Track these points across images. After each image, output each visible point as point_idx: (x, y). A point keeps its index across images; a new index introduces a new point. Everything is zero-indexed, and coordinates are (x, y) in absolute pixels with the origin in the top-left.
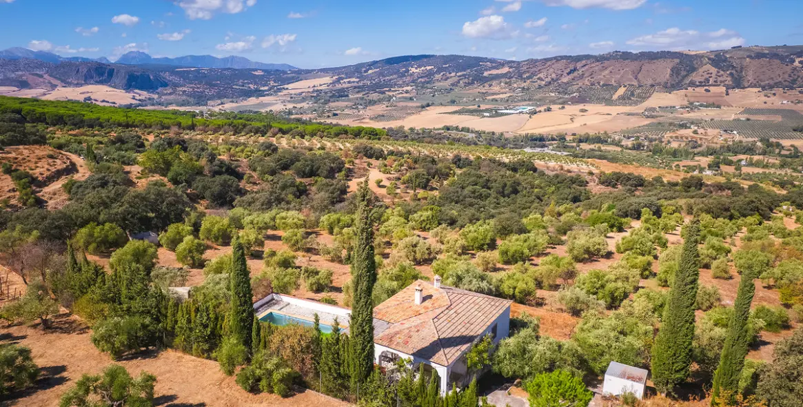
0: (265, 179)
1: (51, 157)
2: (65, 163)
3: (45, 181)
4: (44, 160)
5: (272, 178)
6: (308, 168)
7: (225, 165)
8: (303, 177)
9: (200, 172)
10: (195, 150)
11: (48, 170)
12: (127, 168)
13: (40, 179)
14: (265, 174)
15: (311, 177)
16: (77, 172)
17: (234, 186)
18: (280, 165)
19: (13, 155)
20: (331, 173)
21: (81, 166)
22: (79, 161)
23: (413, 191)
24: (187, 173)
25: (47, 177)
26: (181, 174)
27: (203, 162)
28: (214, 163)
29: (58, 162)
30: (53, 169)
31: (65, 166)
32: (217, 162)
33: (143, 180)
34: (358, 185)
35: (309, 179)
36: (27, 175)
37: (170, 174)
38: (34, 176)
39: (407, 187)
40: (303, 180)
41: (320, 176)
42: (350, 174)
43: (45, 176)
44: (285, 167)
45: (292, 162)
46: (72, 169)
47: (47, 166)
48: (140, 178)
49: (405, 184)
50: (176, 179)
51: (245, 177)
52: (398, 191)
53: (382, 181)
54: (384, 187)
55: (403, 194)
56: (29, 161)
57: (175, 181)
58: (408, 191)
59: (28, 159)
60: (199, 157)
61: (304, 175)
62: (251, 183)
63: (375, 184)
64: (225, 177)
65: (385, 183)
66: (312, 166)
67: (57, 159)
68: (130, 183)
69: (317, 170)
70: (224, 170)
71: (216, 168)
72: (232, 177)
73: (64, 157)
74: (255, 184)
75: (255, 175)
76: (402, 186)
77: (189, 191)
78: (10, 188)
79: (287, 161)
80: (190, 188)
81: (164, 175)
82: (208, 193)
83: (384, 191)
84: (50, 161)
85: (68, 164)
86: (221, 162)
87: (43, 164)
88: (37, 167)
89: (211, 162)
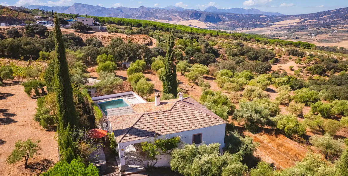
0: (229, 58)
1: (145, 39)
2: (148, 41)
4: (142, 39)
5: (233, 58)
6: (254, 56)
7: (212, 49)
8: (250, 60)
9: (199, 51)
10: (200, 41)
11: (142, 43)
14: (230, 56)
15: (254, 60)
16: (152, 45)
17: (213, 59)
18: (240, 52)
20: (266, 59)
21: (154, 43)
22: (155, 41)
23: (311, 75)
24: (192, 50)
26: (190, 50)
27: (202, 47)
28: (207, 48)
29: (146, 40)
31: (148, 42)
32: (209, 47)
34: (279, 67)
37: (186, 50)
39: (308, 73)
41: (259, 60)
42: (276, 61)
44: (243, 54)
45: (247, 52)
47: (142, 42)
49: (308, 70)
50: (188, 52)
51: (220, 56)
52: (301, 74)
53: (293, 67)
54: (293, 70)
55: (304, 76)
56: (137, 39)
57: (187, 53)
58: (308, 75)
59: (137, 38)
60: (201, 44)
61: (251, 58)
62: (222, 59)
63: (289, 68)
64: (211, 54)
65: (296, 68)
66: (256, 55)
67: (146, 39)
69: (258, 58)
70: (211, 51)
71: (207, 50)
72: (213, 55)
73: (150, 39)
74: (224, 60)
75: (226, 55)
76: (305, 72)
77: (192, 58)
79: (244, 51)
80: (192, 57)
81: (183, 50)
82: (198, 60)
83: (293, 72)
84: (144, 40)
85: (149, 42)
86: (211, 48)
87: (141, 41)
88: (139, 42)
89: (206, 47)
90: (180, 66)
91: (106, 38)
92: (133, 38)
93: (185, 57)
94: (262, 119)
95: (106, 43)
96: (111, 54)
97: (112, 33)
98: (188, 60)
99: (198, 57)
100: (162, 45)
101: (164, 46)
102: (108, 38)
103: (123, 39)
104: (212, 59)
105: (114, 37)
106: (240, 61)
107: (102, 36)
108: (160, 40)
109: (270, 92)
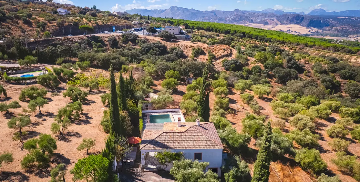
0: (315, 75)
1: (224, 50)
3: (218, 58)
4: (222, 50)
5: (319, 75)
6: (348, 74)
7: (296, 64)
8: (343, 79)
9: (281, 65)
10: (284, 55)
11: (221, 54)
12: (249, 58)
13: (217, 57)
15: (347, 79)
16: (231, 56)
17: (295, 75)
18: (331, 69)
19: (213, 47)
21: (234, 55)
22: (235, 52)
24: (272, 64)
25: (219, 57)
26: (269, 64)
27: (284, 61)
28: (290, 63)
29: (226, 51)
30: (222, 54)
31: (227, 54)
32: (292, 62)
33: (253, 64)
35: (346, 80)
36: (213, 55)
37: (265, 64)
38: (215, 56)
40: (341, 80)
41: (354, 80)
43: (218, 56)
44: (334, 71)
45: (341, 69)
46: (230, 55)
48: (252, 63)
50: (267, 66)
51: (305, 72)
57: (266, 67)
59: (217, 49)
60: (284, 58)
61: (344, 77)
62: (307, 75)
64: (293, 70)
66: (352, 74)
67: (226, 50)
68: (248, 65)
69: (354, 77)
70: (294, 67)
71: (290, 65)
72: (295, 71)
73: (230, 50)
74: (309, 76)
75: (312, 72)
77: (270, 73)
78: (207, 59)
79: (337, 69)
80: (271, 71)
81: (262, 63)
82: (277, 75)
84: (223, 51)
85: (229, 53)
86: (294, 63)
87: (220, 52)
88: (218, 53)
89: (288, 62)
90: (239, 86)
91: (188, 47)
92: (213, 49)
93: (263, 71)
94: (279, 149)
95: (187, 52)
96: (177, 71)
97: (195, 43)
98: (266, 75)
99: (277, 72)
100: (241, 57)
101: (243, 58)
102: (190, 47)
103: (204, 49)
104: (293, 75)
105: (196, 46)
106: (327, 80)
107: (185, 45)
108: (240, 52)
109: (330, 122)
